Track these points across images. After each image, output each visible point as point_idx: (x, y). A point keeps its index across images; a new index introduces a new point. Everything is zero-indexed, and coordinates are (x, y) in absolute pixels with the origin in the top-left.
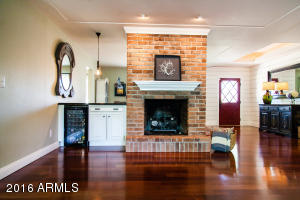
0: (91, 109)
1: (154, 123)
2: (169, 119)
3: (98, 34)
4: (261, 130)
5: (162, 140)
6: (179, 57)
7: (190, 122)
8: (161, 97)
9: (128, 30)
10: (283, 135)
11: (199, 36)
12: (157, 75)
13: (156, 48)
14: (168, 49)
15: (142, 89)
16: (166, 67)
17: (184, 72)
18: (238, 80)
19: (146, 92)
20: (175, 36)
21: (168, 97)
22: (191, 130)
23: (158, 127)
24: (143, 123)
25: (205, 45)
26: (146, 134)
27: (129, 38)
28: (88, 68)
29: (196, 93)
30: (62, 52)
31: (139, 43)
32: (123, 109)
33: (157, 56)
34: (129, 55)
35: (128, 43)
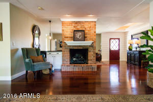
0: (47, 53)
1: (74, 59)
2: (80, 57)
3: (50, 21)
4: (127, 62)
5: (77, 66)
6: (84, 31)
7: (89, 58)
8: (76, 48)
9: (63, 20)
10: (136, 65)
11: (92, 22)
12: (74, 39)
13: (74, 27)
14: (79, 27)
15: (68, 45)
16: (78, 35)
17: (86, 37)
18: (119, 39)
19: (70, 46)
20: (82, 22)
21: (80, 48)
22: (89, 62)
23: (76, 61)
24: (69, 59)
25: (95, 25)
26: (70, 64)
27: (63, 23)
28: (47, 35)
29: (92, 46)
30: (35, 29)
31: (67, 25)
32: (60, 53)
33: (74, 31)
34: (63, 31)
35: (62, 25)
